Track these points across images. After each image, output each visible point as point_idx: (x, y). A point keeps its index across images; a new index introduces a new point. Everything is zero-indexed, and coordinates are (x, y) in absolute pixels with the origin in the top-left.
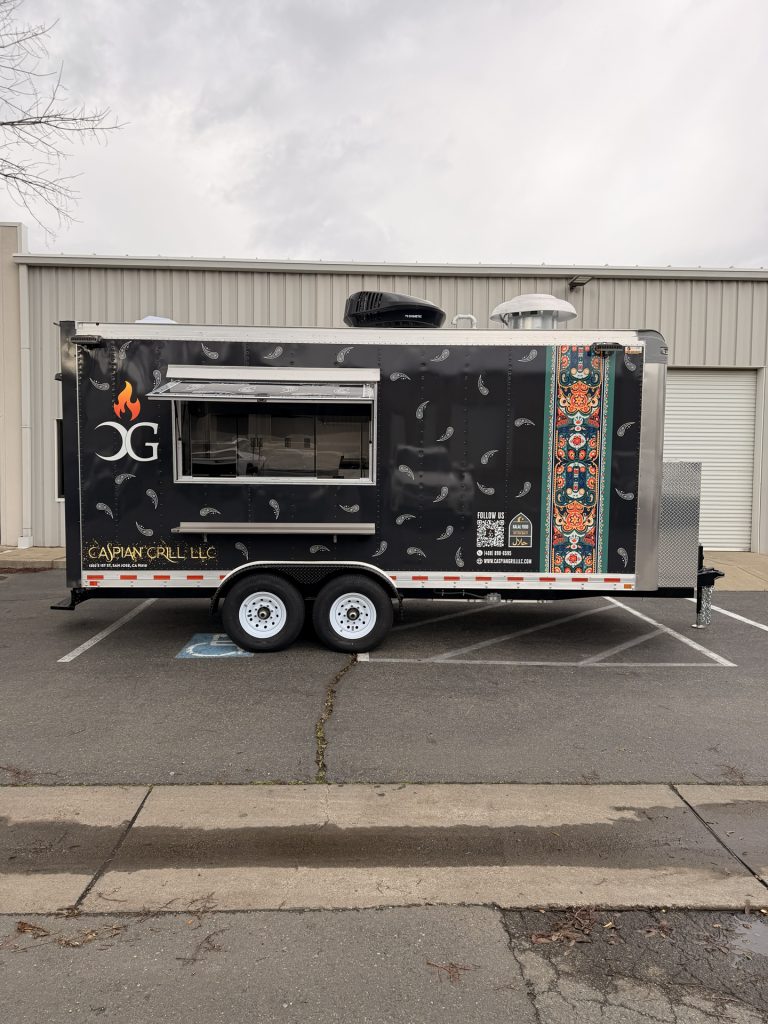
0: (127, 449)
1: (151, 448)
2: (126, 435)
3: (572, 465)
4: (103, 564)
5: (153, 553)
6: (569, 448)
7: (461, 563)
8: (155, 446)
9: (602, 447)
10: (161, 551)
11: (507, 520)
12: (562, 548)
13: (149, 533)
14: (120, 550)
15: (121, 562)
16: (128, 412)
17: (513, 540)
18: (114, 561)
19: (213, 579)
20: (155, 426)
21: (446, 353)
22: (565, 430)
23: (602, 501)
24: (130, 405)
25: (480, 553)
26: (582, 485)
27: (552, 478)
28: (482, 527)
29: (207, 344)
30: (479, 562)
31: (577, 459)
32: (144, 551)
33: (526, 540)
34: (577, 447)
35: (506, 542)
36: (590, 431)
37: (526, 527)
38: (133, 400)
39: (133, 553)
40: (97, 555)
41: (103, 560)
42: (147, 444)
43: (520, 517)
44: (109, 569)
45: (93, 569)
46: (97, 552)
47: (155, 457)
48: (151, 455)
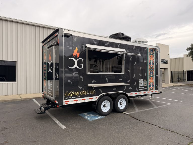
0: (76, 65)
1: (82, 65)
2: (76, 62)
3: (151, 70)
4: (69, 98)
5: (82, 93)
7: (137, 90)
9: (154, 66)
10: (83, 92)
11: (143, 81)
12: (150, 86)
13: (81, 88)
14: (74, 93)
15: (74, 97)
16: (76, 55)
18: (72, 96)
19: (95, 99)
20: (83, 59)
21: (135, 47)
22: (150, 63)
23: (154, 76)
24: (77, 53)
25: (140, 88)
26: (152, 74)
27: (149, 73)
28: (140, 82)
29: (94, 40)
30: (140, 89)
32: (80, 93)
34: (152, 67)
35: (143, 85)
36: (153, 64)
37: (146, 82)
38: (78, 52)
39: (77, 94)
40: (68, 95)
41: (69, 96)
42: (81, 64)
43: (145, 80)
44: (71, 99)
45: (66, 99)
46: (68, 94)
47: (82, 68)
48: (82, 67)
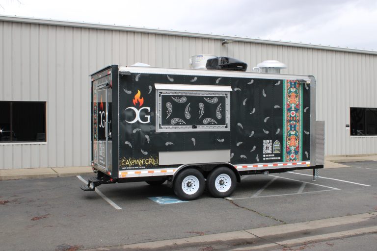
0: (138, 118)
1: (147, 118)
2: (138, 112)
3: (292, 122)
4: (128, 167)
5: (147, 162)
6: (291, 117)
7: (258, 160)
8: (149, 117)
9: (300, 116)
10: (150, 161)
11: (273, 143)
12: (289, 153)
13: (146, 153)
14: (135, 161)
15: (135, 166)
16: (139, 103)
17: (275, 150)
18: (132, 166)
19: (171, 172)
20: (149, 109)
21: (252, 81)
22: (289, 110)
23: (300, 135)
24: (139, 100)
25: (264, 156)
26: (295, 130)
27: (286, 126)
28: (265, 146)
29: (169, 75)
30: (264, 159)
31: (293, 120)
32: (144, 161)
33: (278, 150)
34: (293, 116)
35: (272, 151)
36: (297, 110)
37: (278, 145)
38: (141, 98)
39: (140, 162)
40: (125, 163)
41: (128, 166)
42: (146, 116)
43: (277, 141)
44: (130, 169)
45: (123, 170)
46: (125, 162)
47: (149, 121)
48: (147, 121)
